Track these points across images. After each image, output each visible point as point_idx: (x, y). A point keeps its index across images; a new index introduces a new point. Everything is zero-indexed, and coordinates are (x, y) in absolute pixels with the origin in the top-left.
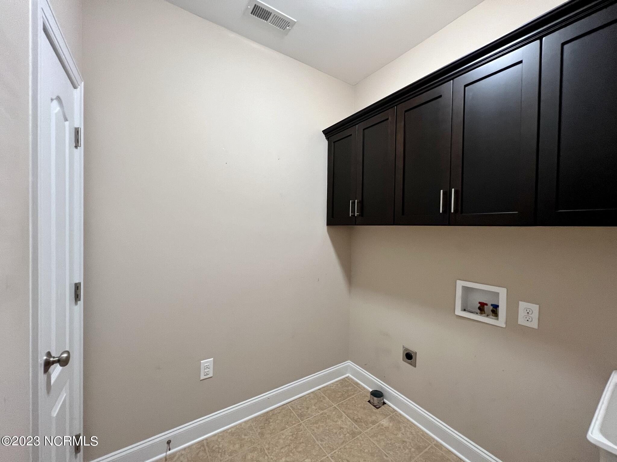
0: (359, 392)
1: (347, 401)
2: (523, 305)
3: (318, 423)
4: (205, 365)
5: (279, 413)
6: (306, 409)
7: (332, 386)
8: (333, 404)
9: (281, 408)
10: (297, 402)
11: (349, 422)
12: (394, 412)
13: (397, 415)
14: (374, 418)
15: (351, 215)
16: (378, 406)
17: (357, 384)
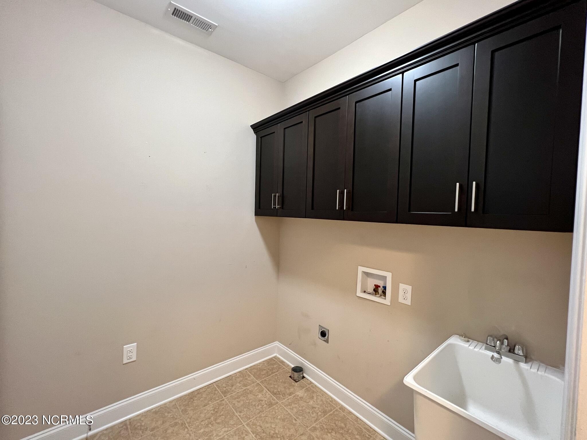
0: (283, 369)
1: (270, 378)
2: (402, 286)
3: (240, 398)
4: (128, 350)
5: (205, 391)
6: (231, 387)
7: (259, 366)
8: (257, 381)
9: (206, 387)
10: (223, 381)
11: (269, 394)
12: (311, 384)
13: (313, 386)
14: (292, 390)
15: (273, 207)
16: (297, 380)
17: (282, 362)
